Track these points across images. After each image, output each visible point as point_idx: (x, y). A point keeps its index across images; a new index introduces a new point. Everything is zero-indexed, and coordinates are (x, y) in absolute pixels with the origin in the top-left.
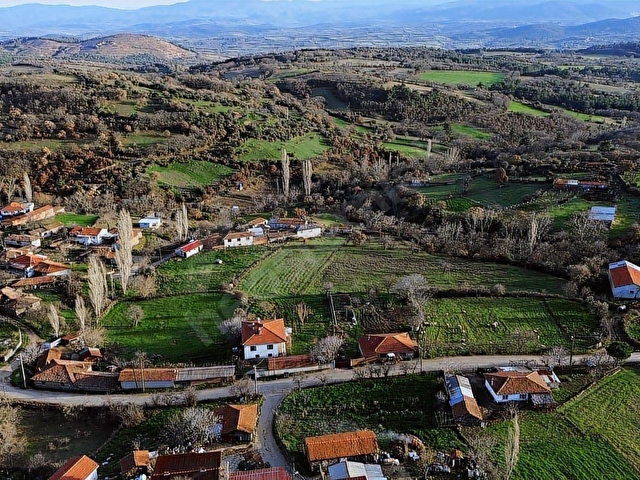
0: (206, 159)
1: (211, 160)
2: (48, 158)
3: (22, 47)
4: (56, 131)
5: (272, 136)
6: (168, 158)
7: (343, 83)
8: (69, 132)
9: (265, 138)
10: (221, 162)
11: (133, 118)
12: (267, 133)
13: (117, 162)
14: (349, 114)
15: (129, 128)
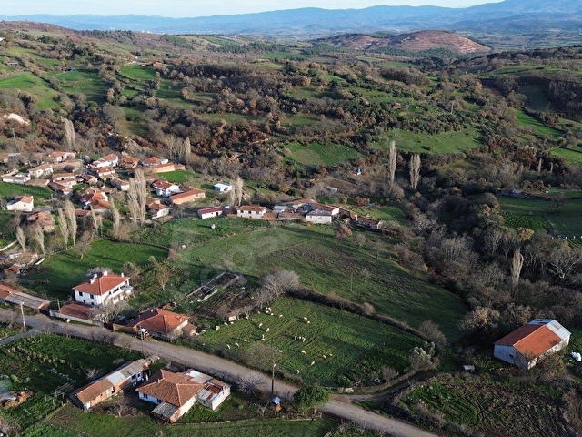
0: (342, 143)
1: (346, 145)
2: (225, 128)
3: (345, 41)
4: (243, 108)
5: (420, 128)
6: (310, 139)
7: (557, 81)
8: (251, 109)
9: (411, 130)
10: (355, 147)
11: (303, 102)
12: (416, 125)
13: (270, 137)
14: (543, 114)
15: (294, 110)
